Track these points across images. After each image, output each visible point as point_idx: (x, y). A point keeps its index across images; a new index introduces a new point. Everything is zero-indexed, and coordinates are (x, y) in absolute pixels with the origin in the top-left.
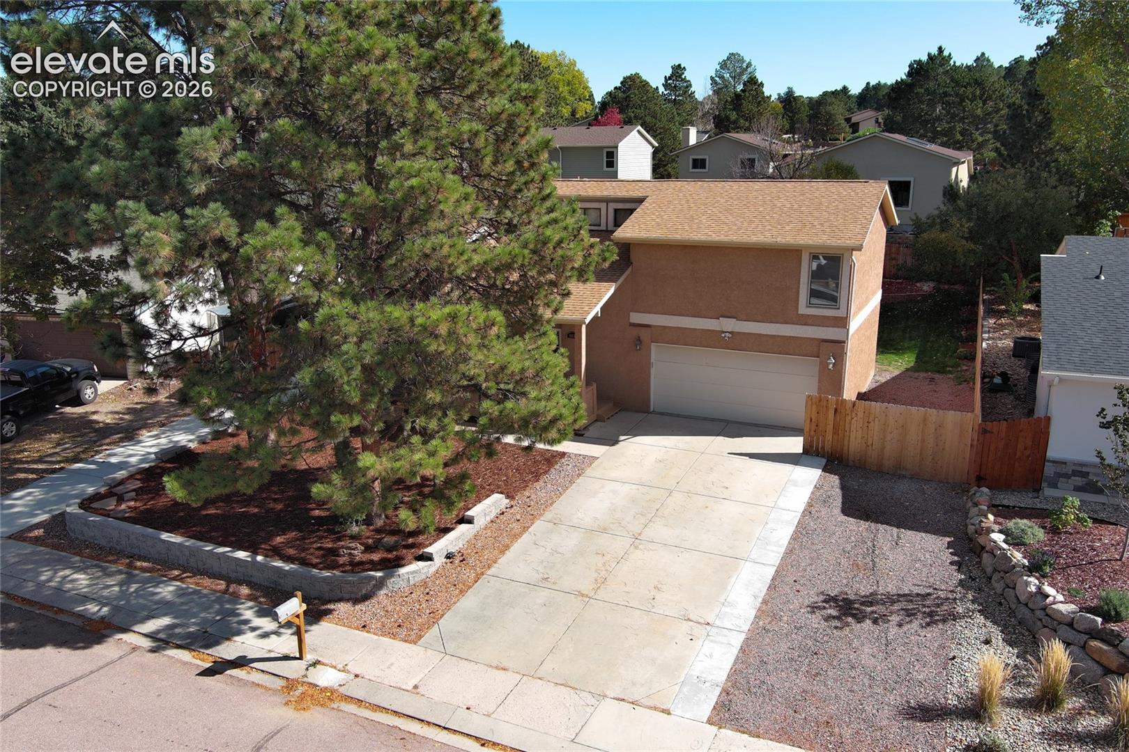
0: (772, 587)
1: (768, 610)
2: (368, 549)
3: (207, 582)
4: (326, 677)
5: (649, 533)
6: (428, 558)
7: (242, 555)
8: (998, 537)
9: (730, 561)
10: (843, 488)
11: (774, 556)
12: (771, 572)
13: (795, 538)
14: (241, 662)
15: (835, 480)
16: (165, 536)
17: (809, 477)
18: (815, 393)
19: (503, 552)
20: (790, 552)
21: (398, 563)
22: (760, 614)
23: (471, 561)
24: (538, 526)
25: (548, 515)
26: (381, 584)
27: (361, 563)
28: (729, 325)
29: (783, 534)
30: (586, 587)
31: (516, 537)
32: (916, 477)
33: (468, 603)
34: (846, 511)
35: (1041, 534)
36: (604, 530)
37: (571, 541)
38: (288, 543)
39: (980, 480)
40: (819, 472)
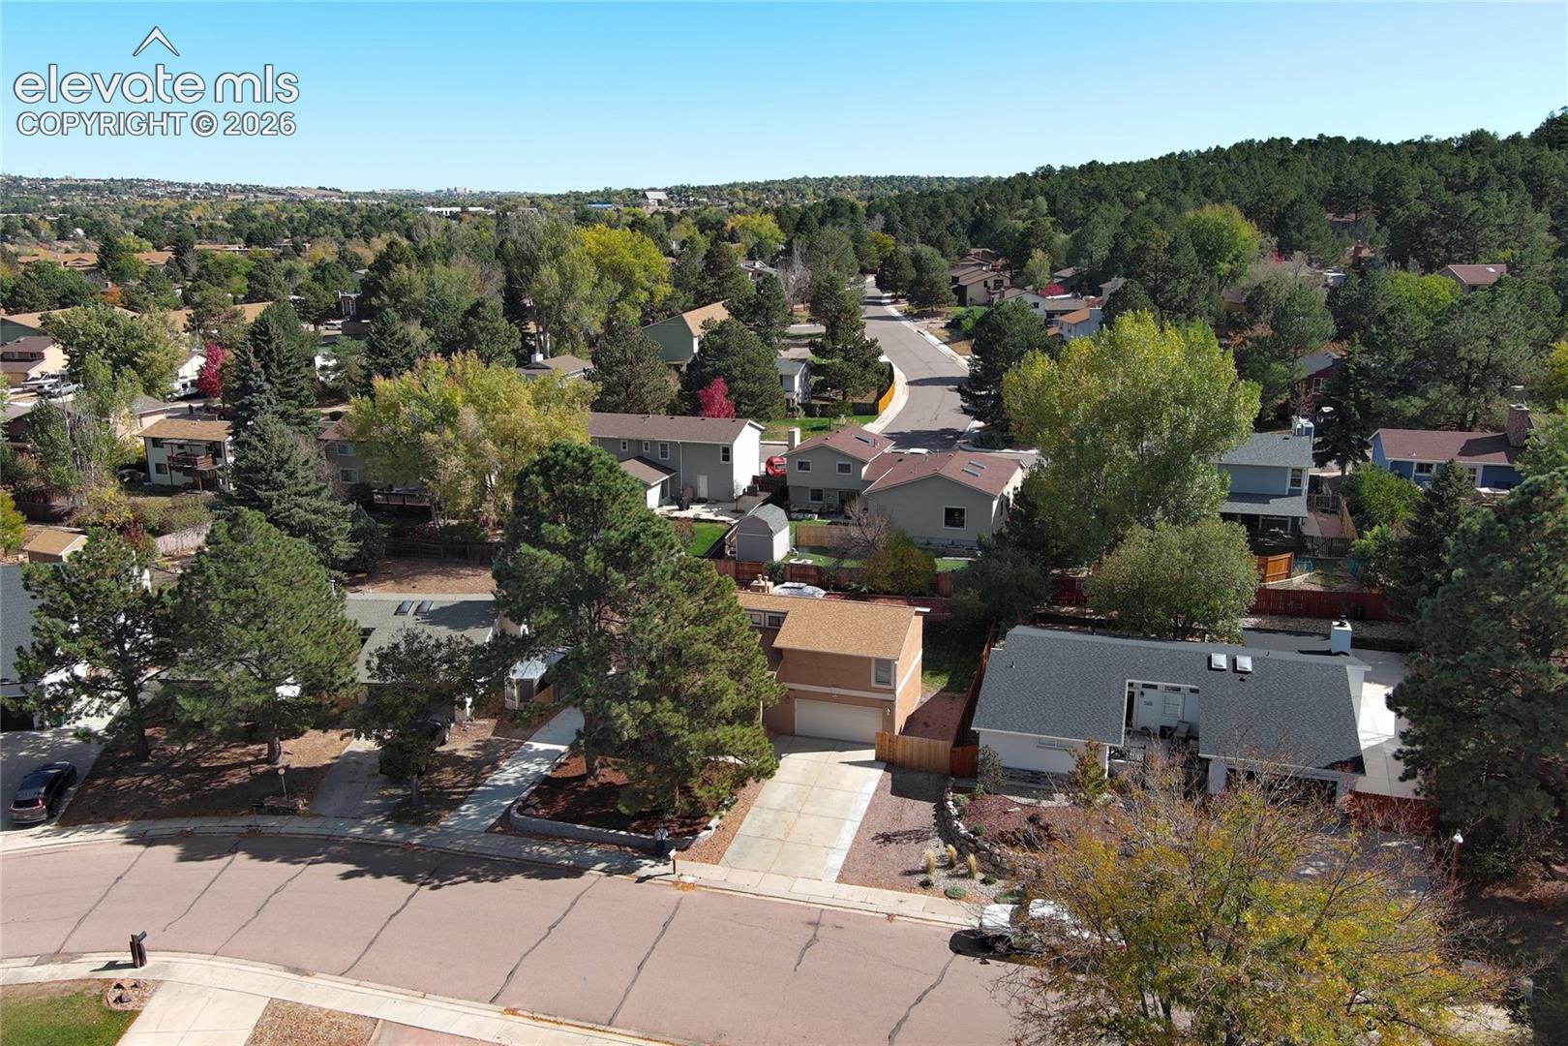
0: (859, 831)
1: (856, 841)
2: (681, 827)
3: (608, 846)
4: (689, 880)
5: (804, 810)
6: (710, 829)
7: (623, 833)
8: (950, 803)
9: (840, 820)
10: (893, 779)
11: (860, 818)
12: (858, 825)
13: (869, 808)
14: (649, 877)
15: (889, 775)
16: (579, 826)
17: (877, 774)
18: (880, 731)
19: (740, 824)
20: (866, 815)
21: (695, 833)
22: (854, 842)
23: (728, 828)
24: (753, 810)
25: (756, 804)
26: (692, 842)
27: (680, 833)
28: (836, 691)
29: (864, 807)
30: (782, 837)
31: (744, 816)
32: (927, 771)
33: (733, 847)
34: (893, 793)
35: (967, 801)
36: (785, 810)
37: (770, 816)
38: (639, 825)
39: (953, 774)
40: (881, 772)
